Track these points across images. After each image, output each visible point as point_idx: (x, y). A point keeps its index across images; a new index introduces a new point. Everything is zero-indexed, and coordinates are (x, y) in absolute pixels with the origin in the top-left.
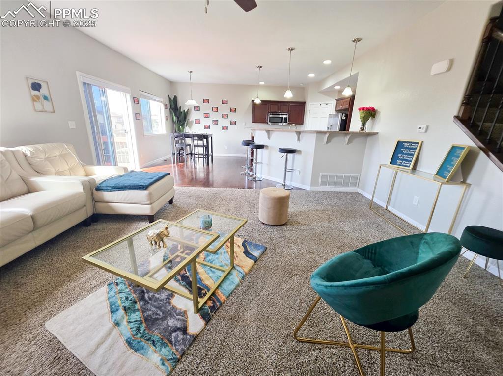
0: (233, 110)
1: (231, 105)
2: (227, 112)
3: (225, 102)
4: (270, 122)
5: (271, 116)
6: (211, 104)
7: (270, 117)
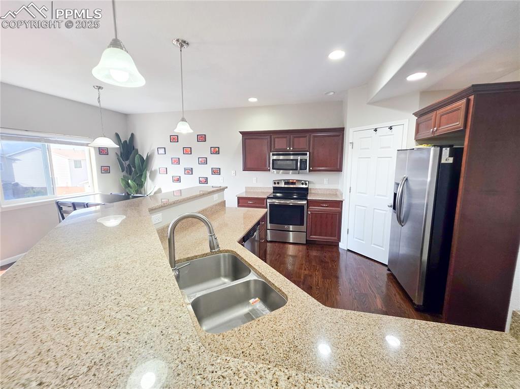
0: (216, 151)
1: (211, 142)
2: (207, 154)
3: (202, 138)
4: (273, 169)
5: (275, 157)
6: (182, 143)
7: (273, 160)
